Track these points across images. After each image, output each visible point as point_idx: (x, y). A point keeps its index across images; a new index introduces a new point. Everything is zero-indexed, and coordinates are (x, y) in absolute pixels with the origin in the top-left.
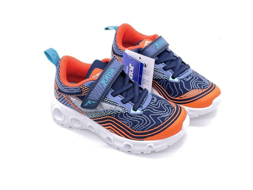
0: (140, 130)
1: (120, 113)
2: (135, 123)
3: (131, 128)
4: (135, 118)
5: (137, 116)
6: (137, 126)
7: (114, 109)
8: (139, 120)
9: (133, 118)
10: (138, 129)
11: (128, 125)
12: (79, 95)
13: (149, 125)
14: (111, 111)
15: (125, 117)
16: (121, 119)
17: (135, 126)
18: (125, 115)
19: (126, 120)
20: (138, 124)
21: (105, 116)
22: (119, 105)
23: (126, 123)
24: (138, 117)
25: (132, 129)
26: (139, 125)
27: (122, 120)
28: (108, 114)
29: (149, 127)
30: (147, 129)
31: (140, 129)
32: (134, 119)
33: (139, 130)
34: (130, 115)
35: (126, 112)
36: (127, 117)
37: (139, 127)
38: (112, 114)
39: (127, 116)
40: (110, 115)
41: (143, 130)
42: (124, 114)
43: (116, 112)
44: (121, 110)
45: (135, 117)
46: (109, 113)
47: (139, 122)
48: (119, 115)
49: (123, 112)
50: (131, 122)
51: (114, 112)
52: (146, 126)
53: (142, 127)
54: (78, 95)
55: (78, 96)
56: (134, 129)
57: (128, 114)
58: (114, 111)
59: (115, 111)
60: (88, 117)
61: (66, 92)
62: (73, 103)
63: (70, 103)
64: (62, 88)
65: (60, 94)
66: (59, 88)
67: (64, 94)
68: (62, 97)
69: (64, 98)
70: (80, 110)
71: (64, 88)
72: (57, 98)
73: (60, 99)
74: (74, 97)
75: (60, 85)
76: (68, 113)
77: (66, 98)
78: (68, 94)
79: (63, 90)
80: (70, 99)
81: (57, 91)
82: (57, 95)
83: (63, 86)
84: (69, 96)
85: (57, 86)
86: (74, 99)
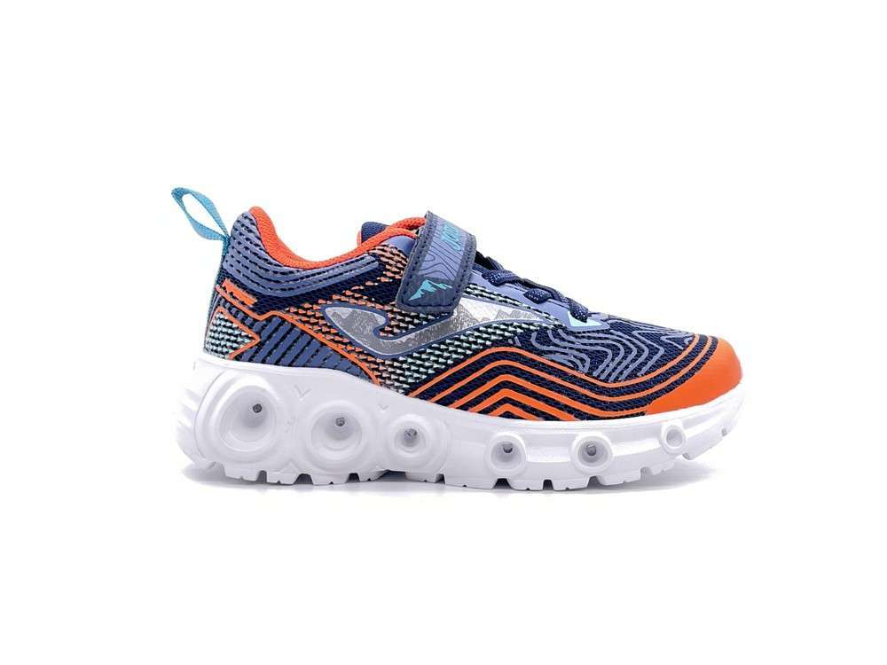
0: (623, 377)
1: (536, 330)
2: (597, 358)
3: (589, 374)
4: (592, 341)
5: (596, 335)
6: (608, 366)
7: (510, 316)
8: (608, 346)
9: (586, 341)
10: (614, 375)
11: (576, 367)
12: (369, 283)
13: (646, 359)
14: (503, 327)
15: (557, 341)
16: (545, 348)
17: (601, 367)
18: (556, 335)
19: (563, 350)
20: (610, 356)
21: (482, 350)
22: (524, 305)
23: (566, 362)
24: (600, 338)
25: (594, 378)
26: (613, 360)
27: (550, 352)
28: (493, 337)
29: (650, 364)
30: (645, 369)
31: (621, 373)
32: (591, 345)
33: (618, 377)
34: (572, 333)
35: (555, 325)
36: (563, 340)
37: (615, 368)
38: (510, 337)
39: (564, 335)
40: (500, 341)
41: (633, 375)
42: (549, 332)
43: (520, 327)
44: (535, 318)
45: (589, 338)
46: (494, 334)
47: (609, 351)
48: (534, 335)
49: (544, 325)
50: (584, 356)
51: (515, 327)
52: (638, 362)
53: (627, 367)
54: (364, 285)
55: (368, 288)
56: (601, 378)
57: (564, 329)
58: (512, 325)
59: (515, 324)
60: (397, 388)
61: (303, 291)
62: (336, 334)
63: (320, 337)
64: (285, 285)
65: (269, 320)
66: (264, 296)
67: (289, 311)
68: (280, 325)
69: (290, 326)
70: (368, 355)
71: (297, 280)
72: (243, 353)
73: (261, 345)
74: (343, 298)
75: (276, 272)
76: (307, 396)
77: (298, 324)
78: (313, 297)
79: (290, 289)
80: (322, 318)
81: (246, 316)
82: (243, 334)
83: (291, 272)
84: (317, 304)
85: (246, 295)
86: (345, 312)
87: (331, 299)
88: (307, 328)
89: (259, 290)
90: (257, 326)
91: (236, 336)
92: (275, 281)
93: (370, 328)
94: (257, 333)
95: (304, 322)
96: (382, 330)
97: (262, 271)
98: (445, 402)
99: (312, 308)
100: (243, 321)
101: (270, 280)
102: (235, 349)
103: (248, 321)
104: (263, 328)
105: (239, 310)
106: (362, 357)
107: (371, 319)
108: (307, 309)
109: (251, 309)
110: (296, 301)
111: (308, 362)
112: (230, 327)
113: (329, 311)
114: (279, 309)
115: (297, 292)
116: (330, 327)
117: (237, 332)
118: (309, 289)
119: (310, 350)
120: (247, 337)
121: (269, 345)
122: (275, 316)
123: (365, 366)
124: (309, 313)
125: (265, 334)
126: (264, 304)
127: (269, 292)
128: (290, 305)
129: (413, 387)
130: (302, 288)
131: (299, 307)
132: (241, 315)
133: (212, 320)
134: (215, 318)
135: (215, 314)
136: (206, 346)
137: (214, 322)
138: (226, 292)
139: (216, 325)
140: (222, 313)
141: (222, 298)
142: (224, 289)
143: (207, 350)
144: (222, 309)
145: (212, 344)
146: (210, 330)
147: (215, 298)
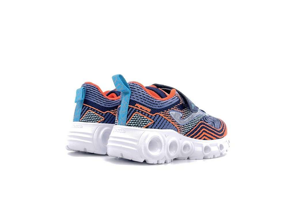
11: (212, 126)
14: (200, 116)
19: (209, 122)
20: (215, 123)
25: (216, 128)
30: (220, 126)
32: (211, 120)
35: (205, 115)
36: (208, 119)
40: (201, 120)
43: (202, 116)
46: (199, 118)
47: (214, 121)
48: (204, 118)
50: (212, 123)
53: (218, 125)
54: (177, 105)
60: (183, 134)
61: (164, 107)
62: (173, 119)
63: (169, 120)
64: (159, 105)
65: (156, 116)
66: (153, 109)
67: (161, 113)
68: (159, 117)
69: (161, 117)
70: (179, 125)
71: (162, 104)
72: (149, 126)
73: (154, 123)
74: (174, 109)
75: (156, 102)
76: (167, 137)
77: (164, 117)
78: (167, 109)
79: (161, 106)
80: (169, 115)
81: (149, 115)
82: (148, 120)
83: (160, 102)
84: (168, 111)
85: (147, 108)
86: (174, 113)
87: (171, 109)
88: (166, 118)
89: (151, 107)
90: (153, 118)
91: (146, 121)
92: (156, 104)
93: (179, 117)
94: (153, 120)
95: (165, 116)
96: (181, 118)
97: (151, 101)
98: (192, 137)
99: (166, 112)
100: (148, 116)
101: (154, 104)
102: (146, 125)
103: (150, 116)
104: (154, 118)
105: (145, 113)
106: (178, 125)
107: (179, 115)
108: (165, 112)
109: (150, 113)
110: (162, 110)
111: (166, 127)
112: (143, 118)
113: (171, 113)
114: (158, 112)
115: (163, 107)
116: (171, 117)
117: (146, 120)
118: (165, 106)
119: (166, 124)
120: (150, 121)
121: (156, 123)
122: (157, 114)
123: (178, 128)
124: (166, 113)
125: (155, 120)
126: (153, 111)
127: (155, 108)
128: (161, 111)
129: (187, 133)
130: (164, 106)
131: (163, 112)
132: (147, 115)
133: (132, 116)
134: (135, 116)
135: (134, 114)
136: (129, 124)
137: (134, 117)
138: (138, 107)
139: (136, 118)
140: (138, 114)
141: (136, 109)
142: (137, 106)
143: (130, 126)
144: (138, 113)
145: (134, 124)
146: (132, 119)
147: (130, 109)
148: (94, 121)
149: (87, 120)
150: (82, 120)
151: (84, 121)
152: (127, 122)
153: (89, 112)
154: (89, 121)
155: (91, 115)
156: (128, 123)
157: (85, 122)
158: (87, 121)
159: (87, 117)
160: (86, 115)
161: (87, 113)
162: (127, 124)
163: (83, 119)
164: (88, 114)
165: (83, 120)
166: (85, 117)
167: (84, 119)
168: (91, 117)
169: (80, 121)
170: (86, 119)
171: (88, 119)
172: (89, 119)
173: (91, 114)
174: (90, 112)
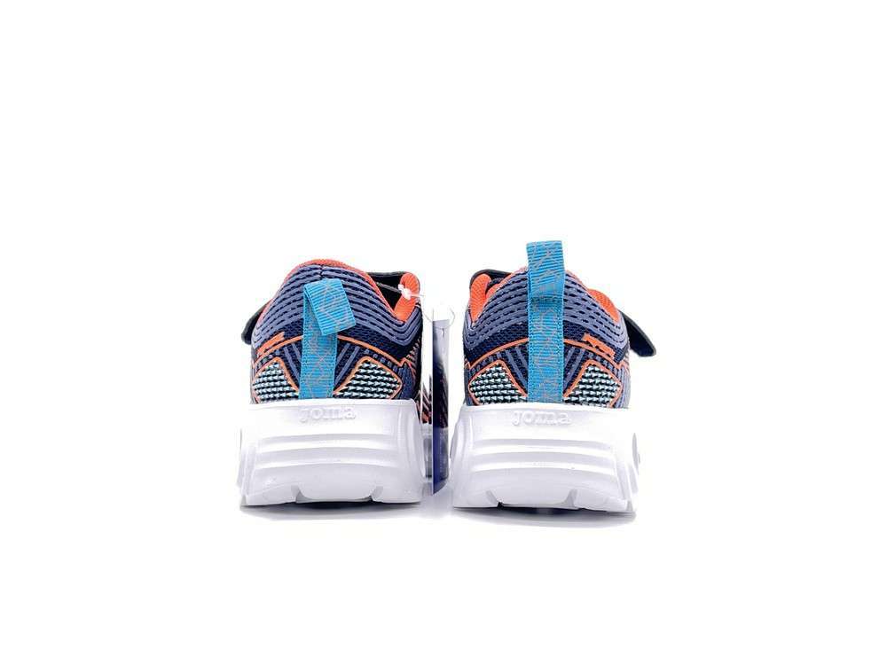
64: (621, 338)
66: (616, 348)
67: (624, 360)
72: (617, 401)
73: (622, 391)
75: (617, 327)
81: (613, 367)
85: (608, 348)
90: (620, 376)
91: (612, 385)
92: (618, 335)
94: (620, 382)
97: (611, 326)
102: (613, 397)
103: (615, 372)
109: (614, 361)
114: (622, 358)
117: (612, 383)
120: (618, 386)
122: (622, 365)
126: (617, 355)
133: (582, 373)
134: (587, 371)
135: (584, 367)
136: (574, 399)
137: (587, 375)
138: (591, 346)
139: (591, 377)
140: (594, 366)
141: (587, 352)
142: (587, 343)
143: (577, 402)
144: (593, 362)
145: (589, 395)
146: (581, 383)
147: (571, 352)
148: (382, 392)
149: (362, 391)
150: (341, 391)
151: (350, 397)
152: (564, 392)
153: (366, 365)
154: (369, 395)
155: (372, 374)
156: (570, 396)
157: (356, 397)
158: (362, 395)
159: (363, 383)
160: (358, 373)
161: (361, 368)
162: (566, 399)
163: (346, 390)
164: (363, 371)
165: (347, 394)
166: (355, 382)
167: (351, 388)
168: (373, 381)
169: (334, 396)
170: (359, 388)
171: (366, 389)
172: (369, 386)
173: (372, 369)
174: (369, 363)
